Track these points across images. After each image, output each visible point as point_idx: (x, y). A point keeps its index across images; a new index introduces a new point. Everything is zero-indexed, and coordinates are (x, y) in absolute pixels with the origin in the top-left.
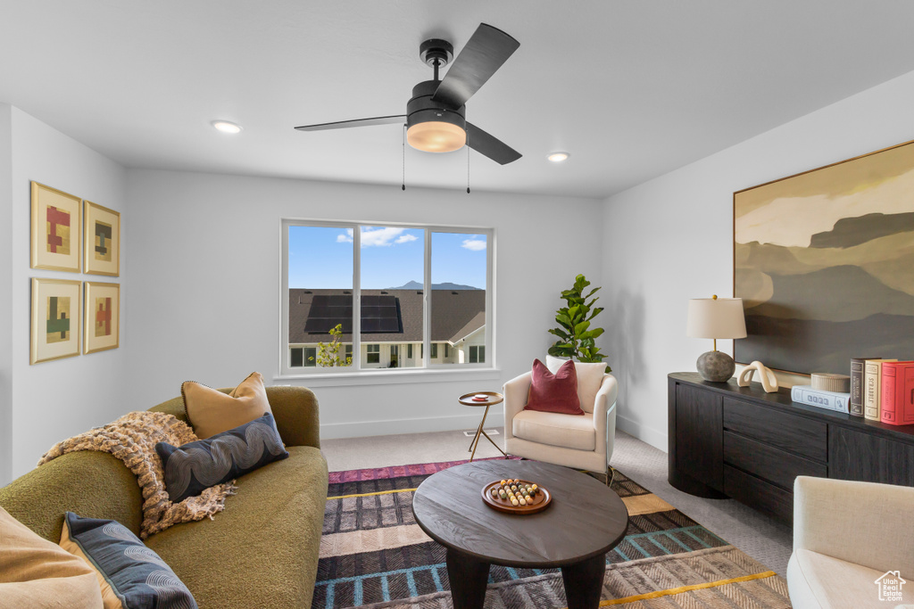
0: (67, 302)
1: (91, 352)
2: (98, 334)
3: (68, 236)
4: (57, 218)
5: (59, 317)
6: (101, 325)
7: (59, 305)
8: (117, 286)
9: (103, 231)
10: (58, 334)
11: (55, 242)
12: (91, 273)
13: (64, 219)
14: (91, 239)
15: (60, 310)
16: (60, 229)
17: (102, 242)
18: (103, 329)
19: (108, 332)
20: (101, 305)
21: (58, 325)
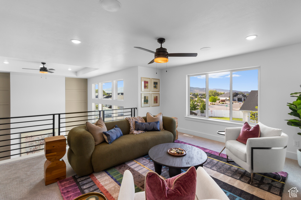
0: (148, 97)
1: (152, 106)
2: (154, 103)
3: (148, 85)
4: (146, 82)
5: (146, 100)
6: (155, 101)
7: (146, 97)
8: (159, 94)
9: (156, 83)
10: (146, 103)
11: (145, 87)
12: (153, 91)
13: (147, 82)
14: (153, 85)
15: (146, 98)
16: (146, 84)
17: (155, 85)
18: (156, 102)
19: (157, 103)
20: (155, 98)
21: (146, 101)
